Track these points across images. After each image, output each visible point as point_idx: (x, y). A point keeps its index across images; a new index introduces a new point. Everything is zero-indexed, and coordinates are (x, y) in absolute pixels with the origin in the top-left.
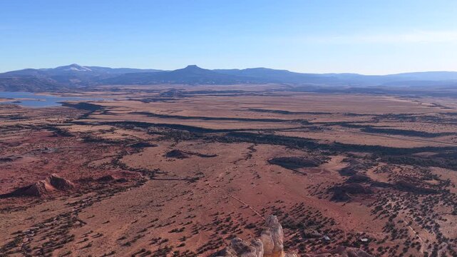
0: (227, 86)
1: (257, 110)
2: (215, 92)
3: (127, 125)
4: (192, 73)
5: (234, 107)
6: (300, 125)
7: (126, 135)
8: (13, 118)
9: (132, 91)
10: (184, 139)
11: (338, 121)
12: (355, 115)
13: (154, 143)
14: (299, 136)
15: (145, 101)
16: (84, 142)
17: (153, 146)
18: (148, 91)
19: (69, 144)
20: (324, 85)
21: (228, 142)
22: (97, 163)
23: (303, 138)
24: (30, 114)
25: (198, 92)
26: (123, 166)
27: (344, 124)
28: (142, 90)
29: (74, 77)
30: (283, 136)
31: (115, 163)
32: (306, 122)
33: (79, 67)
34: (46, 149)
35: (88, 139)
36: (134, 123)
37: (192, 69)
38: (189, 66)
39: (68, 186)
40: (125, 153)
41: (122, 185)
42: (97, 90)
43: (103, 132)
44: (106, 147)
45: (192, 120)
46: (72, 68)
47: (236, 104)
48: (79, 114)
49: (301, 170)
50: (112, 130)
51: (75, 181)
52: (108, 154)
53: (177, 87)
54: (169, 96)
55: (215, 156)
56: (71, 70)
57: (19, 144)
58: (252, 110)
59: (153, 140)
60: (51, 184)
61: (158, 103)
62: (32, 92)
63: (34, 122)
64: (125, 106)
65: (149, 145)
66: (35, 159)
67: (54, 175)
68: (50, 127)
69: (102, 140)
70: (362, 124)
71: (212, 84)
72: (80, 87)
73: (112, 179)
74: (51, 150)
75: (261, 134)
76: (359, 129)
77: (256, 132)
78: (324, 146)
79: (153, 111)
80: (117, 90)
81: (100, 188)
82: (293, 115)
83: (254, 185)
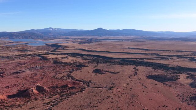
0: (115, 37)
1: (132, 48)
2: (110, 39)
3: (74, 55)
4: (100, 31)
5: (121, 47)
6: (155, 56)
7: (73, 60)
8: (24, 51)
9: (74, 39)
10: (101, 63)
11: (174, 54)
12: (181, 51)
13: (86, 65)
14: (158, 62)
15: (80, 43)
16: (54, 63)
17: (86, 66)
18: (81, 39)
19: (47, 64)
20: (159, 37)
21: (122, 65)
22: (60, 76)
23: (160, 64)
24: (31, 49)
25: (103, 40)
26: (73, 78)
27: (178, 56)
28: (79, 39)
29: (50, 33)
30: (149, 62)
31: (69, 76)
32: (158, 55)
33: (52, 29)
34: (36, 67)
35: (56, 62)
36: (77, 54)
37: (100, 29)
38: (98, 28)
39: (45, 91)
40: (73, 70)
41: (73, 90)
42: (60, 38)
43: (62, 58)
44: (64, 66)
45: (103, 53)
46: (50, 29)
47: (122, 45)
48: (52, 49)
49: (167, 83)
50: (66, 58)
51: (49, 88)
52: (65, 71)
53: (94, 37)
54: (90, 41)
55: (118, 73)
56: (49, 30)
57: (25, 64)
58: (130, 48)
59: (86, 63)
60: (37, 90)
61: (86, 44)
62: (33, 39)
63: (32, 53)
64: (72, 46)
65: (84, 66)
66: (31, 73)
67: (38, 84)
68: (39, 55)
69: (62, 63)
70: (188, 56)
71: (108, 36)
72: (53, 37)
73: (68, 86)
74: (39, 68)
75: (137, 61)
76: (187, 59)
77: (135, 60)
78: (173, 68)
79: (84, 48)
80: (68, 38)
81: (62, 92)
82: (151, 51)
83: (145, 93)
